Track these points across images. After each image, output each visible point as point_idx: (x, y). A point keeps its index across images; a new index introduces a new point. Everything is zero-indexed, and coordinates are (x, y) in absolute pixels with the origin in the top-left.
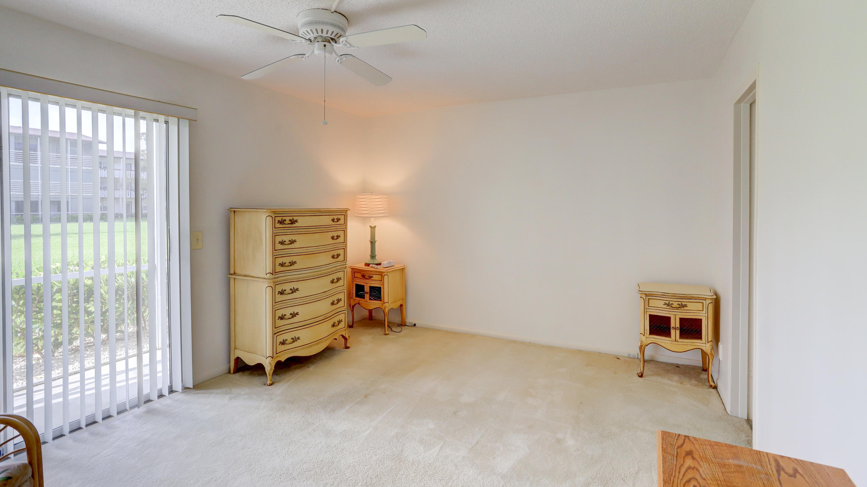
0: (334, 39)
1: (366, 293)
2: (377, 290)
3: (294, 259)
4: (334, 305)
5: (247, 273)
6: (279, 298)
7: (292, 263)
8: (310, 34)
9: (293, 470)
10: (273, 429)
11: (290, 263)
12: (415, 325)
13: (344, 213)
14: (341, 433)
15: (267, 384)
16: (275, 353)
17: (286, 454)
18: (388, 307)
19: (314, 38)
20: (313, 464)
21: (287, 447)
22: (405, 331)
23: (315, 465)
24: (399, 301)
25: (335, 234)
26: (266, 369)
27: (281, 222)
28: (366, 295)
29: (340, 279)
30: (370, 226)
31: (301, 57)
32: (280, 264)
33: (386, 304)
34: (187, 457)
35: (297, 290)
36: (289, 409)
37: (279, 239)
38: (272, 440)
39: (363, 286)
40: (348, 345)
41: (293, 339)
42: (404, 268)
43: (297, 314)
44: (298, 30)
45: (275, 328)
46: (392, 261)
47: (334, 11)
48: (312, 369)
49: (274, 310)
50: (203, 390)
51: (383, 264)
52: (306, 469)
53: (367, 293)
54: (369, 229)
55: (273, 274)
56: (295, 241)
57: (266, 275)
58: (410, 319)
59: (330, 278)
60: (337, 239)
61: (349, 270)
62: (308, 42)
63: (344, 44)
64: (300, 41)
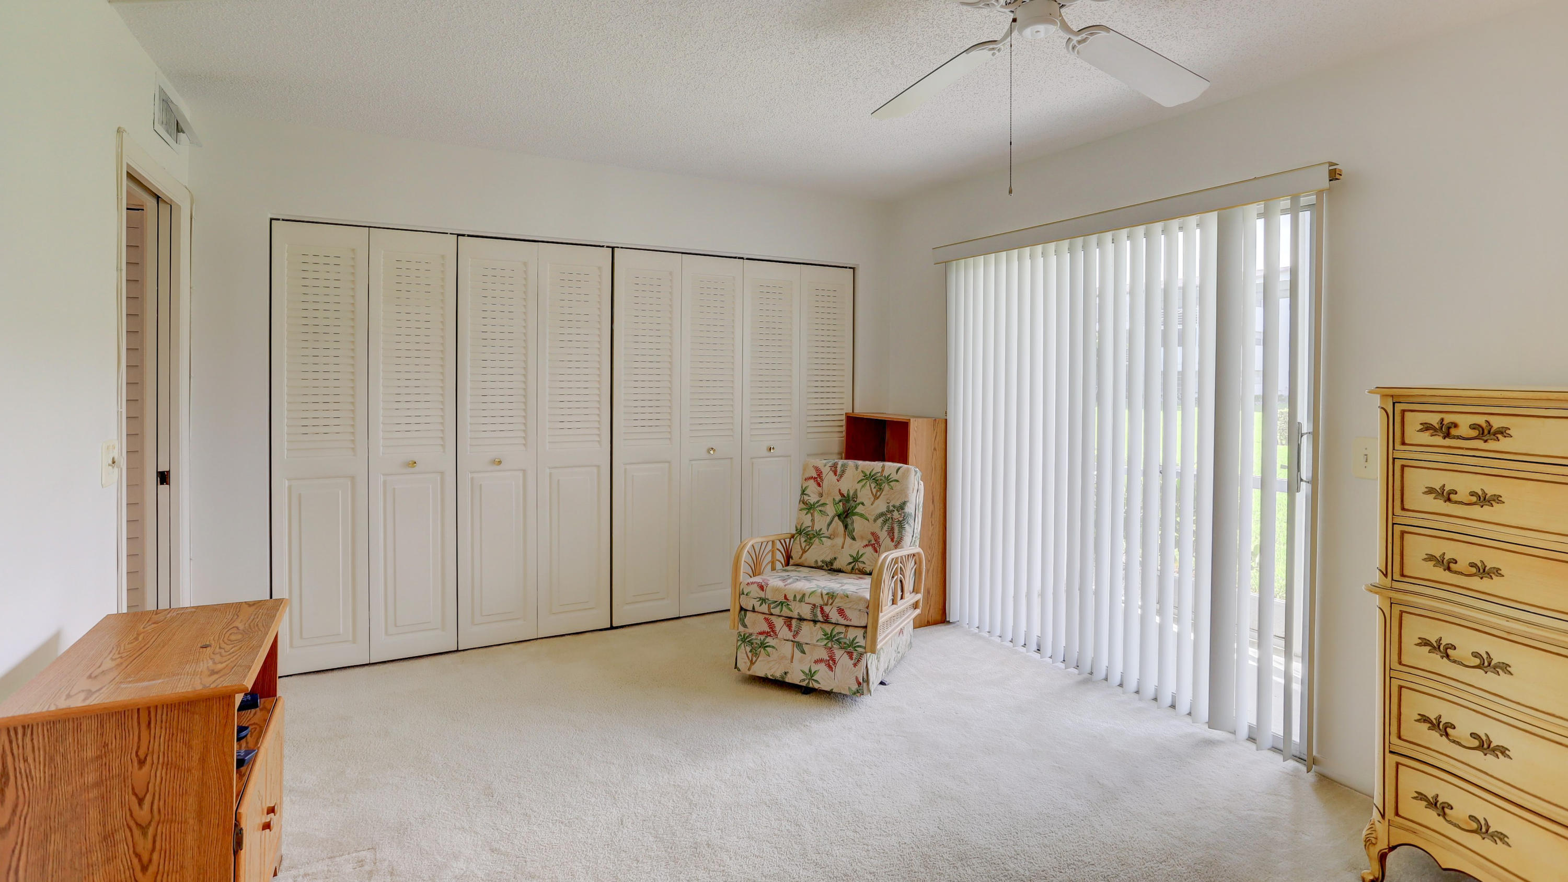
3: (1490, 557)
7: (1484, 571)
11: (1473, 565)
55: (1391, 576)
56: (1497, 498)
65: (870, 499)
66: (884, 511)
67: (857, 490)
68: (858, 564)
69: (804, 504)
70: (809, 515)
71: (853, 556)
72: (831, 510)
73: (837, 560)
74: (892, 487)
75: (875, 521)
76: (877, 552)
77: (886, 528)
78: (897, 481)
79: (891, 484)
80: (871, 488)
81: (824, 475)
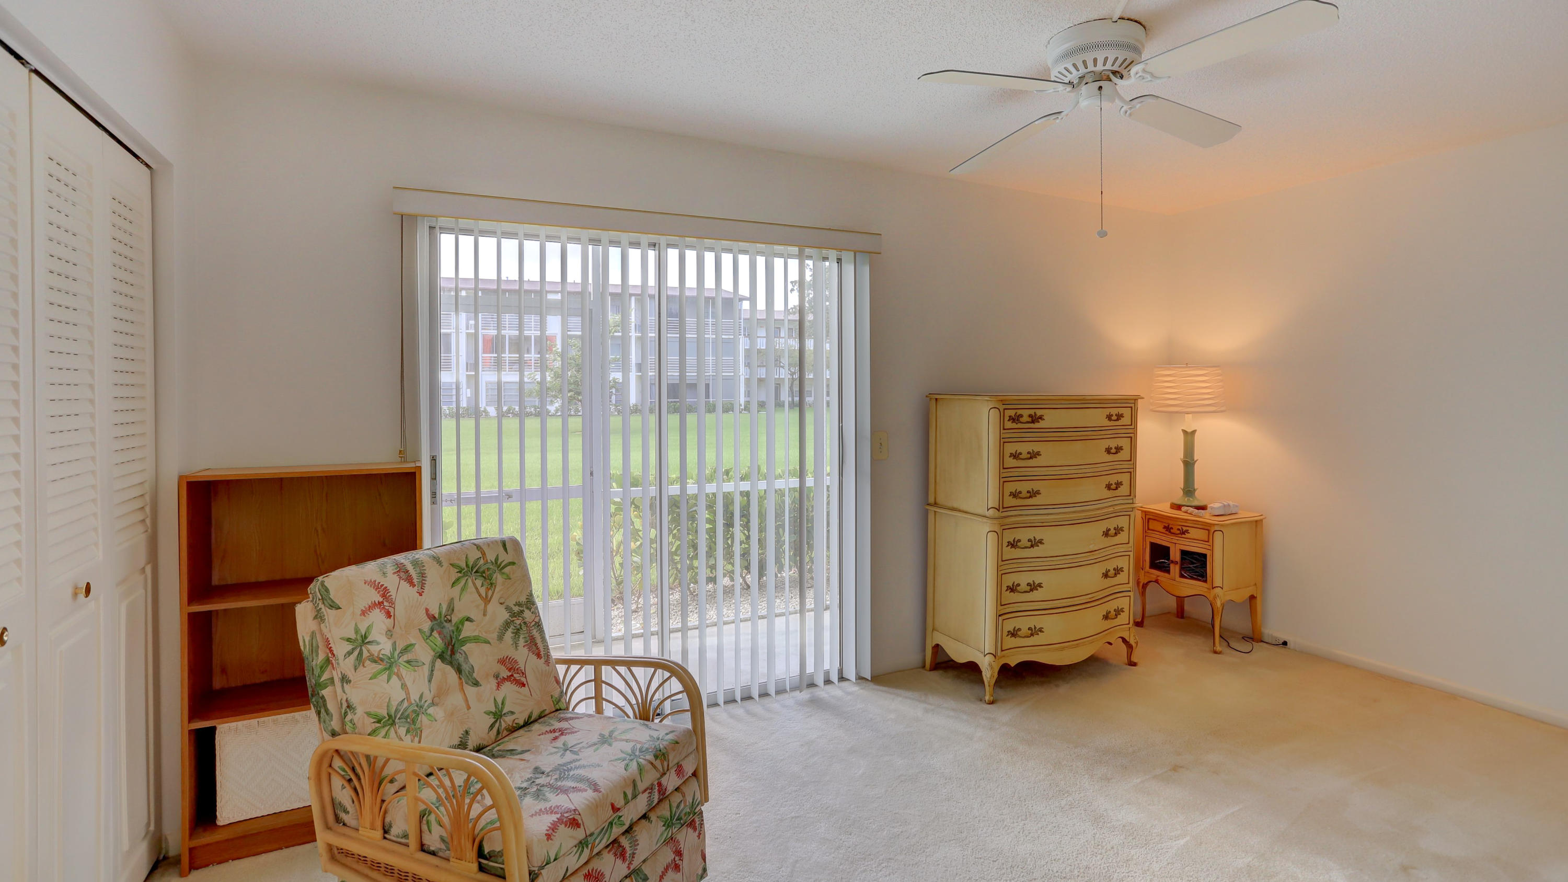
0: (1118, 72)
1: (1172, 562)
2: (1196, 559)
3: (1035, 486)
4: (1108, 578)
5: (955, 505)
6: (1010, 553)
7: (1033, 494)
8: (1071, 73)
9: (1034, 866)
10: (996, 780)
11: (1028, 492)
12: (1285, 643)
13: (1131, 403)
14: (1124, 826)
15: (985, 701)
16: (999, 650)
17: (1021, 832)
18: (1221, 596)
19: (1079, 77)
20: (1070, 867)
21: (1022, 820)
22: (1261, 652)
23: (1074, 872)
24: (1248, 587)
25: (1113, 444)
26: (984, 674)
27: (1015, 419)
28: (1172, 566)
29: (1122, 529)
30: (1182, 430)
31: (1054, 119)
32: (1011, 492)
33: (1218, 590)
34: (867, 786)
35: (1041, 542)
36: (1024, 753)
37: (1010, 448)
38: (996, 801)
39: (1168, 549)
40: (1134, 659)
41: (1032, 630)
42: (1261, 520)
43: (1040, 585)
44: (1048, 70)
45: (1001, 605)
46: (1231, 503)
47: (1119, 19)
48: (1064, 689)
49: (1000, 573)
50: (885, 686)
51: (1212, 508)
52: (1057, 872)
53: (1176, 563)
54: (1182, 435)
55: (999, 510)
56: (1038, 454)
57: (988, 510)
58: (1273, 629)
59: (1103, 526)
60: (1116, 453)
61: (1139, 514)
62: (1069, 88)
63: (1140, 76)
64: (1054, 89)
65: (477, 606)
66: (506, 618)
67: (452, 599)
68: (504, 721)
69: (375, 662)
70: (394, 678)
71: (491, 712)
72: (424, 653)
73: (471, 733)
74: (508, 576)
75: (500, 638)
76: (524, 685)
77: (521, 642)
78: (513, 563)
79: (506, 570)
80: (477, 589)
81: (393, 592)
